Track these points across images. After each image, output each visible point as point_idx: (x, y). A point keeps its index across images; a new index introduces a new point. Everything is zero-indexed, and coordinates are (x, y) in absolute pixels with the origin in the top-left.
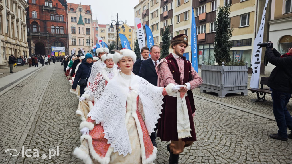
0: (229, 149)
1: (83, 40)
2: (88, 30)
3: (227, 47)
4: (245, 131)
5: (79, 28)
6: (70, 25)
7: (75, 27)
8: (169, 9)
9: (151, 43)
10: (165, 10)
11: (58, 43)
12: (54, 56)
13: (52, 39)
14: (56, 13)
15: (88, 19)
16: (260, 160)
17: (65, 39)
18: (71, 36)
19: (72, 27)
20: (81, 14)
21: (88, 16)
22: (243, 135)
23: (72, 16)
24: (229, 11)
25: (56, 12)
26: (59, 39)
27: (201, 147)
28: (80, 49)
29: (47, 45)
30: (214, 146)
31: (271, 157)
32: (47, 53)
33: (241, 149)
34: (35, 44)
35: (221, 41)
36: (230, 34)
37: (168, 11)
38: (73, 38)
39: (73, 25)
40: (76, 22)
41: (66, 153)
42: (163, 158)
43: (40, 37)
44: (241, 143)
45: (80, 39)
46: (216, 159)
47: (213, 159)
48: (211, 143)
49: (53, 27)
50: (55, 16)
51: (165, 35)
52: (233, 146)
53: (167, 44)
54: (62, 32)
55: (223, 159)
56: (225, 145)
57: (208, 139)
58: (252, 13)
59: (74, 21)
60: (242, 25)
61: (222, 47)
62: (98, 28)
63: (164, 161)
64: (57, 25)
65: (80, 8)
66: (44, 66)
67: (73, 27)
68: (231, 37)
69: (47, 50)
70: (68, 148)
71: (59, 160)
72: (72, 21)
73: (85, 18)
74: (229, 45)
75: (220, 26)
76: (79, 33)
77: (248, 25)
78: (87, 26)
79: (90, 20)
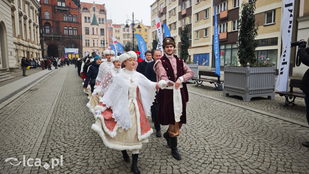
0: (257, 158)
1: (97, 41)
2: (102, 30)
3: (253, 47)
4: (274, 138)
5: (93, 28)
6: (84, 25)
7: (89, 28)
8: (188, 6)
10: (183, 7)
11: (71, 44)
12: (67, 58)
13: (65, 40)
14: (69, 14)
15: (102, 19)
16: (292, 171)
17: (78, 40)
18: (84, 37)
19: (85, 27)
20: (94, 15)
21: (102, 16)
22: (272, 142)
23: (86, 16)
24: (254, 7)
25: (69, 12)
26: (72, 40)
27: (227, 155)
28: (94, 50)
29: (60, 46)
30: (240, 155)
31: (305, 168)
32: (60, 55)
33: (271, 158)
34: (48, 46)
35: (245, 41)
36: (255, 32)
37: (187, 9)
38: (86, 39)
39: (87, 26)
40: (90, 22)
41: (83, 160)
42: (186, 167)
43: (53, 38)
44: (270, 151)
45: (94, 40)
46: (244, 169)
47: (240, 169)
48: (238, 151)
49: (67, 28)
50: (68, 16)
51: (184, 34)
52: (261, 155)
53: (186, 44)
54: (75, 33)
55: (251, 169)
56: (252, 154)
57: (234, 147)
58: (278, 9)
59: (88, 22)
60: (267, 23)
61: (247, 47)
62: (112, 28)
63: (186, 171)
64: (70, 26)
65: (94, 8)
66: (57, 68)
67: (87, 28)
68: (257, 36)
69: (60, 52)
70: (84, 156)
71: (75, 168)
72: (86, 22)
73: (99, 18)
74: (254, 45)
75: (244, 24)
76: (93, 34)
77: (274, 23)
78: (101, 26)
79: (104, 20)
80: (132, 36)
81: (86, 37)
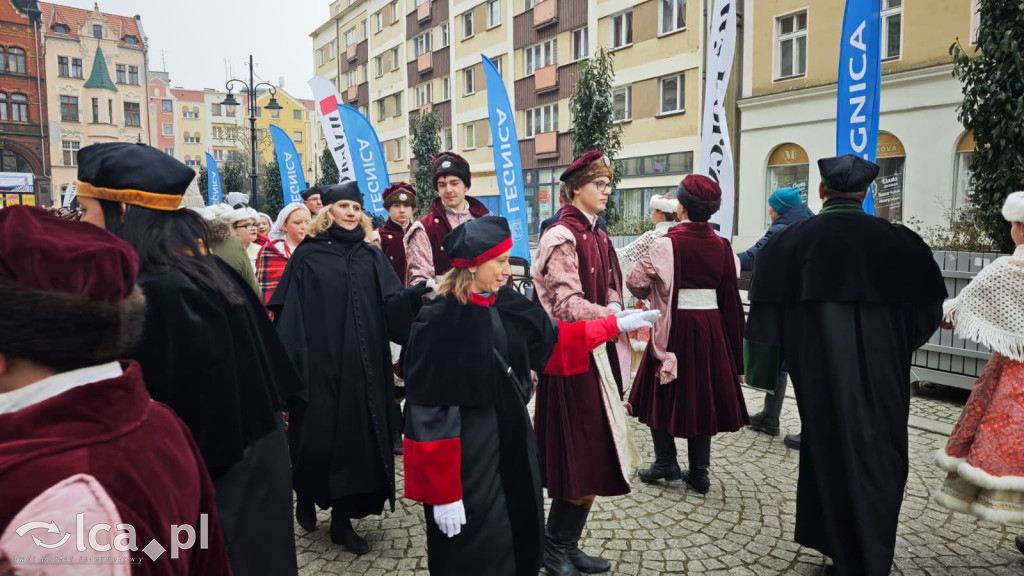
2: (131, 109)
5: (94, 100)
6: (56, 87)
7: (76, 98)
8: (438, 45)
9: (372, 164)
10: (422, 48)
11: (2, 155)
15: (132, 67)
17: (32, 140)
18: (58, 130)
19: (62, 96)
20: (99, 52)
21: (130, 58)
23: (63, 54)
24: (610, 73)
26: (5, 140)
36: (614, 141)
37: (434, 53)
38: (66, 139)
39: (69, 89)
40: (82, 78)
51: (423, 136)
54: (20, 115)
58: (691, 72)
59: (71, 75)
60: (663, 110)
62: (171, 101)
65: (94, 26)
67: (68, 97)
72: (63, 75)
73: (119, 65)
75: (586, 118)
76: (95, 120)
77: (682, 111)
78: (127, 94)
79: (137, 73)
80: (249, 133)
81: (63, 131)
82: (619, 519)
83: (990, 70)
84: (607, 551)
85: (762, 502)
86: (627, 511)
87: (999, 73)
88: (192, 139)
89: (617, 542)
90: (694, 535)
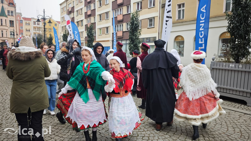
1: (6, 32)
2: (12, 22)
3: (138, 44)
5: (1, 19)
8: (92, 8)
9: (78, 38)
10: (88, 9)
15: (12, 11)
20: (3, 6)
21: (11, 9)
24: (138, 16)
28: (3, 41)
35: (133, 39)
36: (139, 33)
37: (91, 10)
45: (2, 31)
51: (90, 31)
53: (91, 39)
58: (156, 17)
60: (149, 27)
61: (134, 43)
62: (22, 20)
65: (2, 0)
68: (141, 36)
73: (8, 11)
74: (139, 42)
75: (132, 27)
76: (2, 25)
77: (154, 27)
78: (10, 18)
79: (13, 13)
80: (43, 29)
82: (145, 131)
83: (234, 18)
84: (143, 140)
85: (181, 126)
86: (147, 129)
87: (237, 19)
88: (28, 31)
89: (145, 137)
90: (165, 135)
